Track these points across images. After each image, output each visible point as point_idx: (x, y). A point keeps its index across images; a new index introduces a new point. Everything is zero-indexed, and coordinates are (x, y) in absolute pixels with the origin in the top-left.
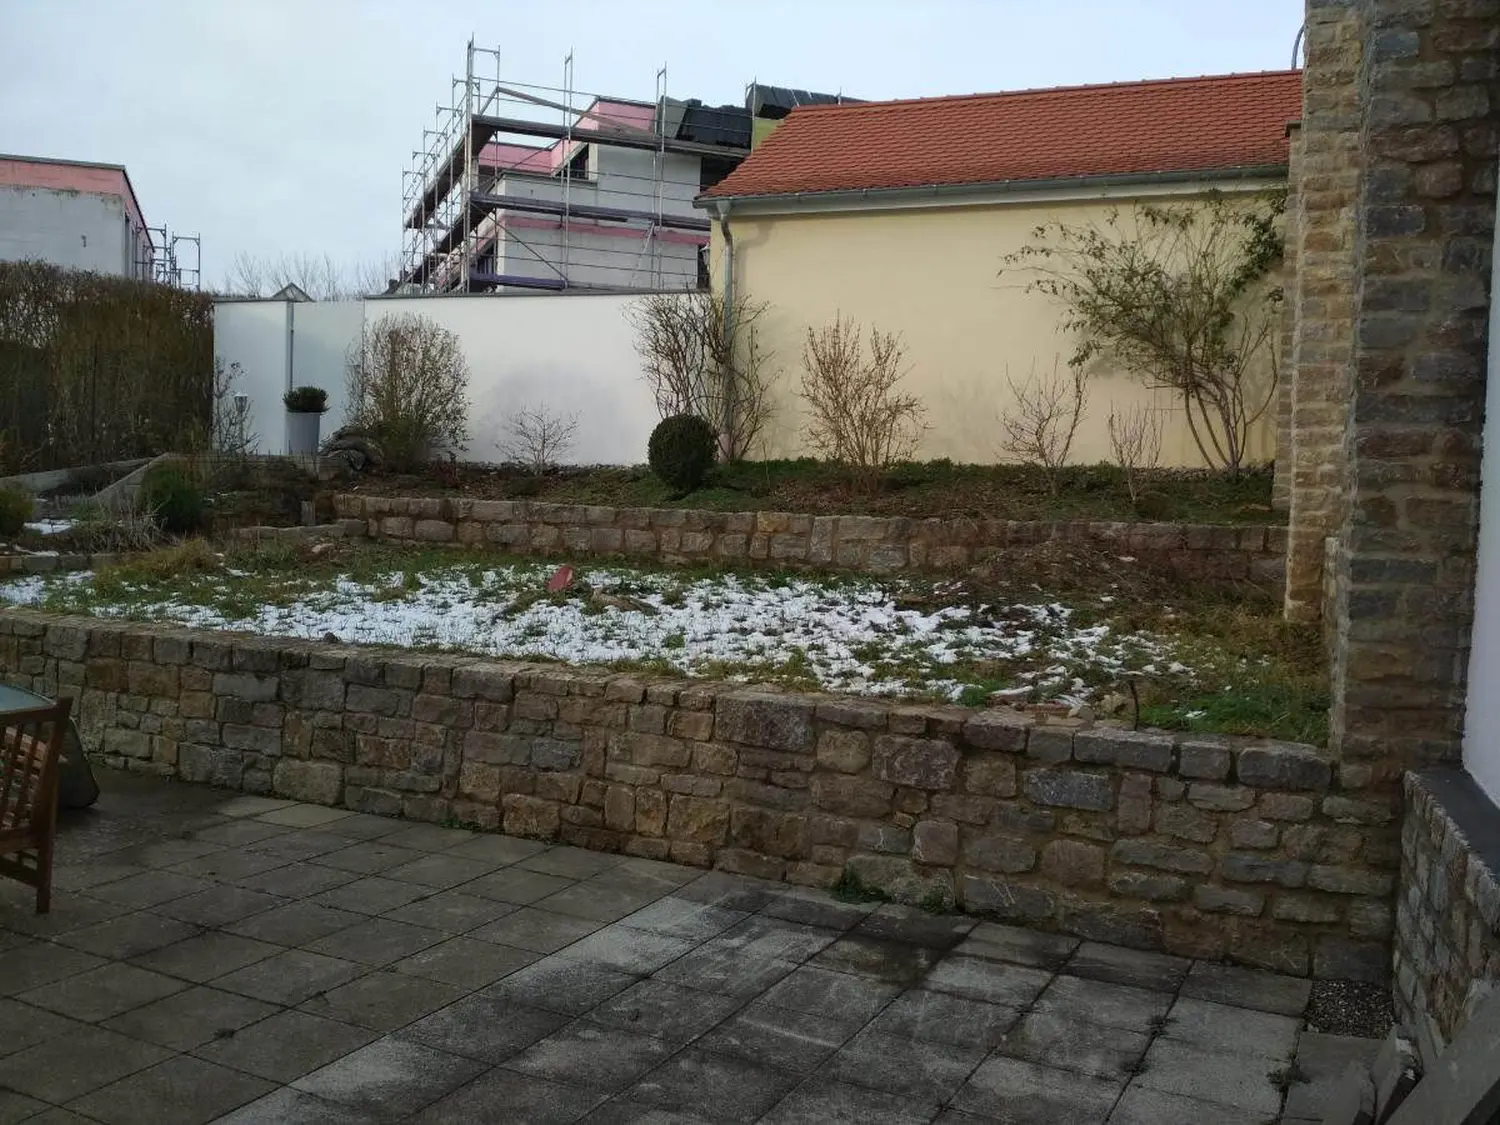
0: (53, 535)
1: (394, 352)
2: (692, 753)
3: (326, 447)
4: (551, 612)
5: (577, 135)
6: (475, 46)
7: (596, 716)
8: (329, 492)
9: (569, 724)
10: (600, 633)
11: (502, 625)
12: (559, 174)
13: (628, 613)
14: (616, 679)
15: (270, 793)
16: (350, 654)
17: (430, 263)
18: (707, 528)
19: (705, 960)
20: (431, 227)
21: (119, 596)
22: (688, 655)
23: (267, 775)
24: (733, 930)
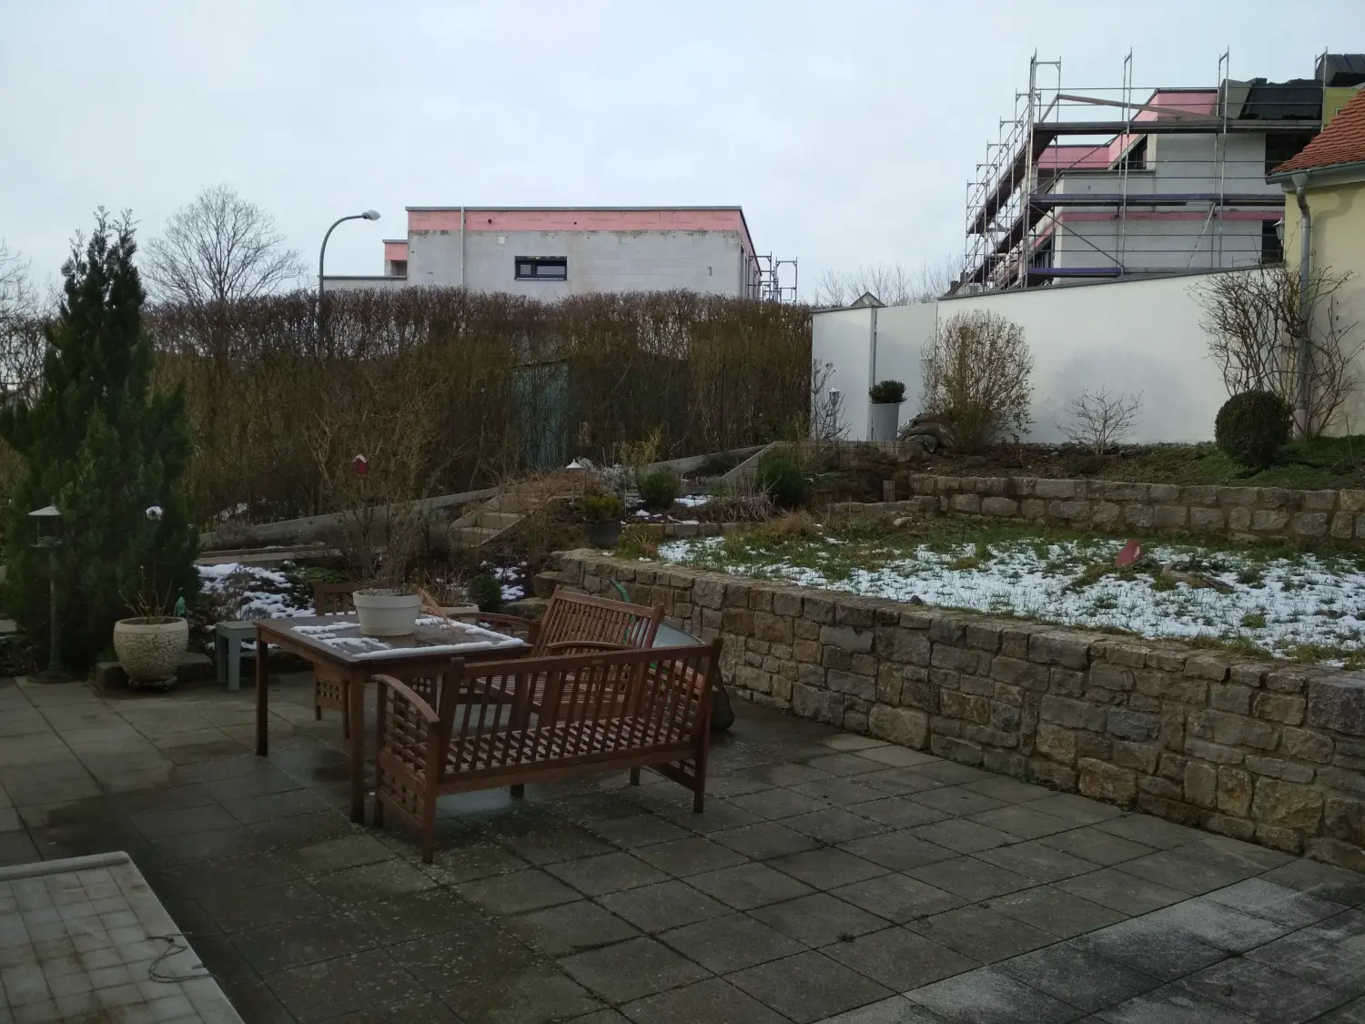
0: (695, 508)
1: (964, 346)
2: (1280, 737)
3: (903, 433)
4: (1120, 586)
5: (1135, 128)
6: (1038, 60)
7: (1174, 691)
8: (905, 472)
9: (1147, 696)
10: (1172, 609)
11: (1071, 597)
12: (1117, 167)
13: (1201, 591)
14: (1196, 656)
15: (867, 733)
16: (935, 615)
17: (990, 263)
18: (1281, 506)
19: (1301, 948)
20: (991, 230)
21: (746, 558)
22: (1271, 636)
23: (863, 717)
24: (1329, 921)
